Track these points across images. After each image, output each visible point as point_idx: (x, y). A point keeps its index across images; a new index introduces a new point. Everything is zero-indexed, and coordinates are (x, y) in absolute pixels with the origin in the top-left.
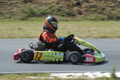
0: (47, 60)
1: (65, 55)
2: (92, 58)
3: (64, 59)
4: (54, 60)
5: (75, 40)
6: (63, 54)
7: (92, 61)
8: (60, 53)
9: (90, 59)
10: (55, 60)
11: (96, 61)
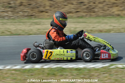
0: (58, 59)
1: (77, 52)
2: (107, 54)
3: (77, 56)
4: (65, 59)
5: (86, 36)
6: (75, 51)
7: (108, 57)
8: (72, 50)
9: (105, 55)
10: (67, 58)
11: (112, 58)
